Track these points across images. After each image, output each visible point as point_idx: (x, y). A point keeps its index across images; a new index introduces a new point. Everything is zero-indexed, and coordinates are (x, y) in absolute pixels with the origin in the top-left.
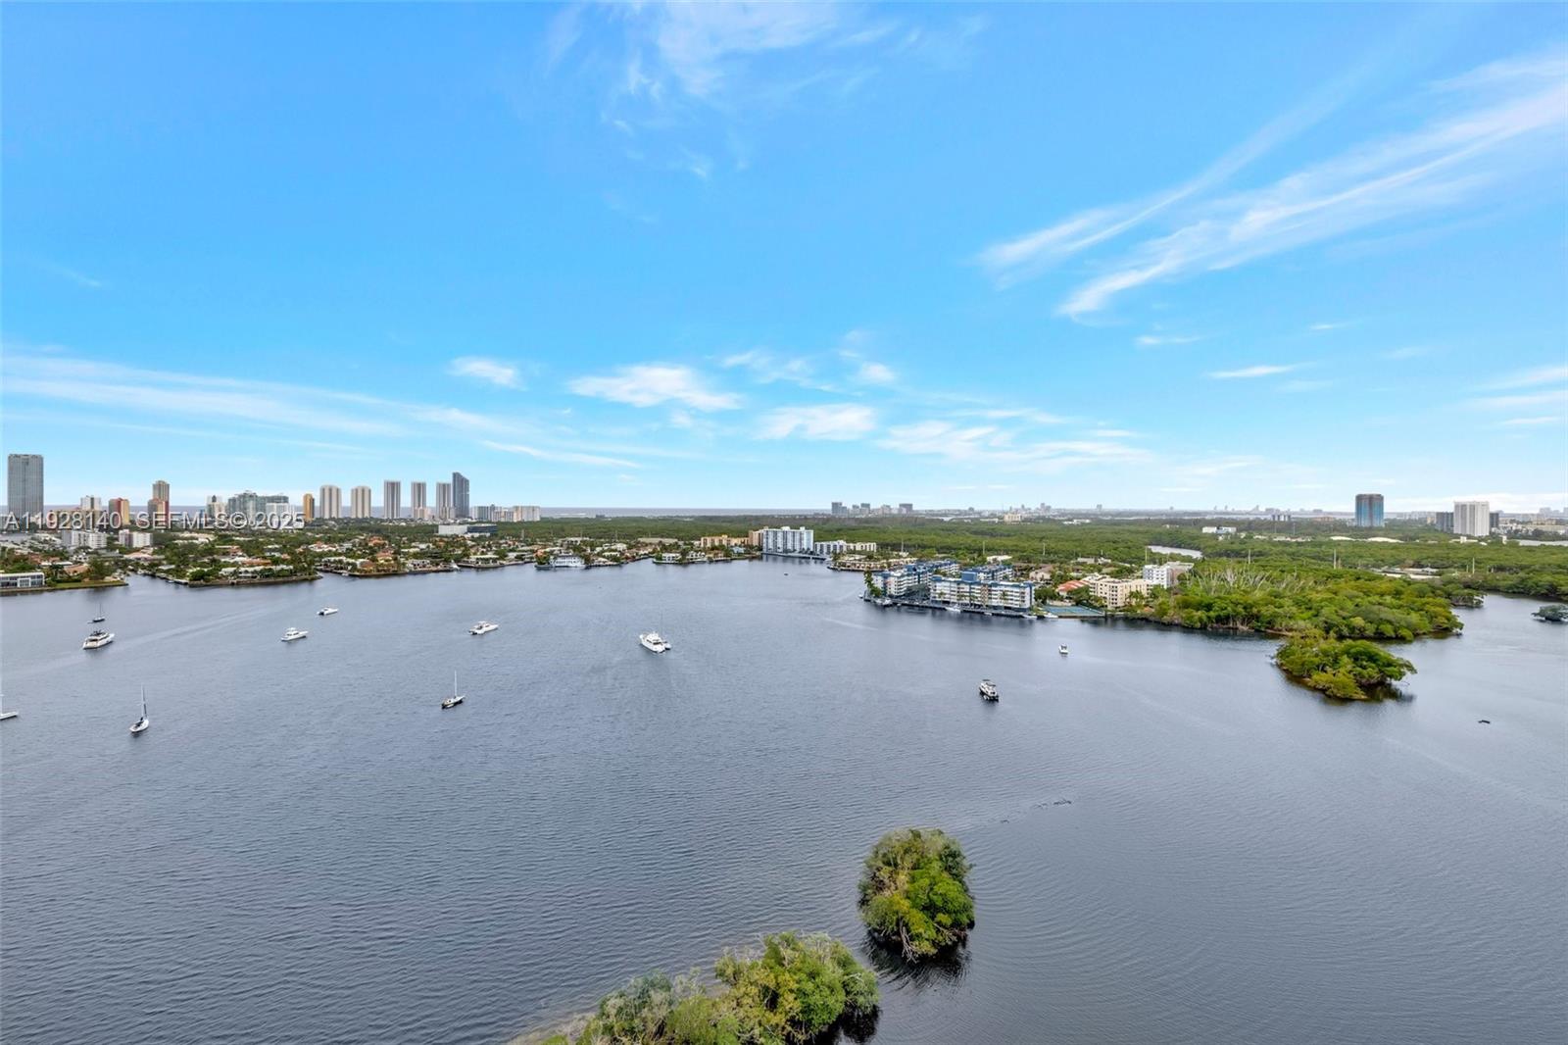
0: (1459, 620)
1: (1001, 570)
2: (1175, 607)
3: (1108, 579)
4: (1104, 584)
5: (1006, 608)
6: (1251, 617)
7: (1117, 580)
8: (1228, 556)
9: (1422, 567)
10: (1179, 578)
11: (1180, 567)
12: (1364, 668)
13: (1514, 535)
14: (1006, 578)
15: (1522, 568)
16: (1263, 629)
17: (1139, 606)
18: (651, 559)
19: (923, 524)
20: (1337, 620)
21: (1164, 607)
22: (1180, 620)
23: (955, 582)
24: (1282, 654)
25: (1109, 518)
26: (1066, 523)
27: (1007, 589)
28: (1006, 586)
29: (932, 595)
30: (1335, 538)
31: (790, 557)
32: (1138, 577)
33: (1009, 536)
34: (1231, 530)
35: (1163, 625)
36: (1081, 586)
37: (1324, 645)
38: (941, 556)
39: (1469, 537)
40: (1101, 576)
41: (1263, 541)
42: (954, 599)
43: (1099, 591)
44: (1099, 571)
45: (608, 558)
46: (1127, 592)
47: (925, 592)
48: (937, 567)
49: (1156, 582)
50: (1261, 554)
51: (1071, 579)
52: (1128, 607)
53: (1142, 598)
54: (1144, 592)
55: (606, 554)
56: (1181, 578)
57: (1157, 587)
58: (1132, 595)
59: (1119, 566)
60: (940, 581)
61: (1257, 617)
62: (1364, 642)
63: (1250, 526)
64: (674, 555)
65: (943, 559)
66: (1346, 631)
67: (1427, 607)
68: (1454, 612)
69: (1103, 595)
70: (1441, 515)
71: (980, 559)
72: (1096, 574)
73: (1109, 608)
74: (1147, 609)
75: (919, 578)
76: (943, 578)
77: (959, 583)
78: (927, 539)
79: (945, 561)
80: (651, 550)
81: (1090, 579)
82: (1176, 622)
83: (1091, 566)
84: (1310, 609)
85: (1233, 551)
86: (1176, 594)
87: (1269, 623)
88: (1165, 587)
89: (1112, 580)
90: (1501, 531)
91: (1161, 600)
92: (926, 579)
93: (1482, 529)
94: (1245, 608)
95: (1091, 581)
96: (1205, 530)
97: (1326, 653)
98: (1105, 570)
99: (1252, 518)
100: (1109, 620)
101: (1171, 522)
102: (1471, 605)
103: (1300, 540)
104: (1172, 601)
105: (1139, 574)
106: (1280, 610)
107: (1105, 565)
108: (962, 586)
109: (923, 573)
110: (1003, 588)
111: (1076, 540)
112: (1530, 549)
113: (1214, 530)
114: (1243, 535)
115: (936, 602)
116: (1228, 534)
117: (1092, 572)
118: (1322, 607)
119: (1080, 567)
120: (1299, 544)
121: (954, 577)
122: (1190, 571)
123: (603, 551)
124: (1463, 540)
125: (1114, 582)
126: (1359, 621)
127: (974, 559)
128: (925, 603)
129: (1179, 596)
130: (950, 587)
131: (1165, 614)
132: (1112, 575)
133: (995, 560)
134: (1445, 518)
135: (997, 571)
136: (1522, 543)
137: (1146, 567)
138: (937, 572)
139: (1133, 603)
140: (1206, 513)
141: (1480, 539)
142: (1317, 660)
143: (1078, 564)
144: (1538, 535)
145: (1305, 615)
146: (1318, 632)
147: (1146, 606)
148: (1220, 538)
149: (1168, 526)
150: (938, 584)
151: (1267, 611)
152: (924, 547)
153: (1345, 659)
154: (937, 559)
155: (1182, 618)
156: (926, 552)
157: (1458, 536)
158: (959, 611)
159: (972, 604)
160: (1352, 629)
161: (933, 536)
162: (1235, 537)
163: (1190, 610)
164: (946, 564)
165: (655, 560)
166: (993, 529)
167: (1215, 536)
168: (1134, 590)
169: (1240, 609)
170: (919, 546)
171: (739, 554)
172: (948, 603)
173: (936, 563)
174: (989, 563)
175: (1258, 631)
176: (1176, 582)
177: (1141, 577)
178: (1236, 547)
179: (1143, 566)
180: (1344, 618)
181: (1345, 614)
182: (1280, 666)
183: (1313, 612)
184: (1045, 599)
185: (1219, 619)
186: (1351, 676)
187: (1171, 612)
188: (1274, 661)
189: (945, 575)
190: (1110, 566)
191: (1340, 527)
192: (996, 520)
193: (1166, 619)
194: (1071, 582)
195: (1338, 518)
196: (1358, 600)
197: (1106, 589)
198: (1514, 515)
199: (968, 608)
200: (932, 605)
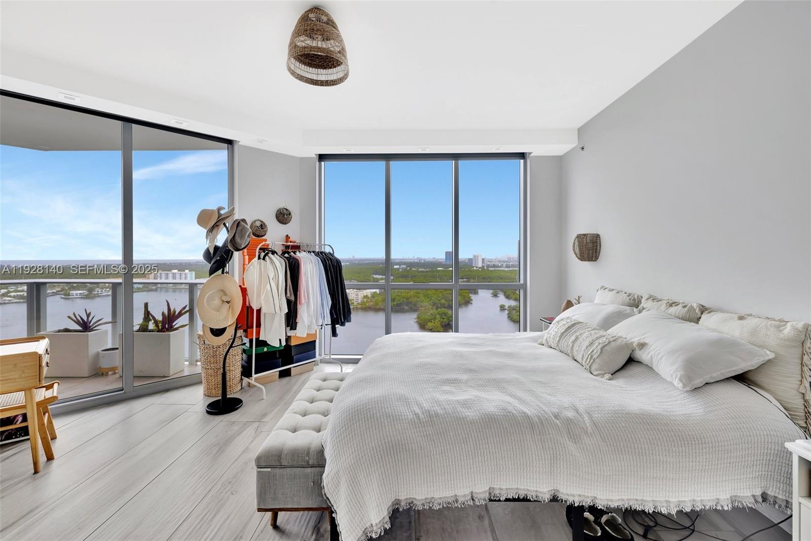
0: (472, 298)
6: (408, 303)
8: (403, 278)
9: (463, 279)
12: (443, 319)
13: (488, 266)
15: (489, 278)
16: (413, 307)
17: (367, 302)
18: (60, 296)
20: (437, 301)
21: (377, 301)
24: (418, 318)
30: (439, 269)
31: (178, 288)
34: (404, 266)
35: (376, 309)
37: (432, 312)
39: (477, 267)
41: (415, 271)
45: (14, 297)
46: (362, 296)
50: (414, 276)
52: (363, 303)
53: (369, 298)
54: (369, 295)
55: (12, 294)
61: (410, 303)
62: (444, 309)
63: (411, 264)
64: (82, 292)
66: (439, 305)
67: (464, 294)
68: (471, 295)
69: (352, 298)
70: (469, 259)
73: (355, 304)
74: (371, 303)
80: (59, 289)
84: (428, 298)
85: (404, 276)
87: (415, 305)
90: (485, 265)
91: (376, 298)
93: (480, 265)
94: (407, 299)
96: (395, 267)
97: (432, 315)
99: (412, 261)
100: (355, 310)
102: (476, 293)
103: (427, 270)
106: (419, 299)
112: (492, 271)
113: (398, 267)
114: (408, 268)
116: (403, 268)
118: (432, 297)
120: (427, 271)
123: (9, 292)
124: (475, 268)
126: (443, 301)
131: (378, 304)
134: (470, 260)
136: (490, 269)
139: (365, 301)
140: (396, 259)
141: (480, 268)
142: (429, 318)
144: (494, 266)
145: (426, 301)
146: (430, 307)
147: (370, 301)
148: (400, 270)
151: (414, 300)
153: (438, 316)
157: (473, 267)
160: (441, 304)
162: (406, 269)
165: (63, 296)
167: (398, 269)
169: (405, 300)
171: (138, 289)
175: (411, 308)
178: (405, 274)
180: (439, 300)
181: (439, 299)
182: (417, 322)
183: (429, 299)
185: (398, 305)
186: (439, 322)
187: (380, 303)
188: (415, 320)
191: (439, 264)
193: (378, 307)
195: (440, 261)
196: (443, 293)
197: (354, 295)
198: (489, 259)
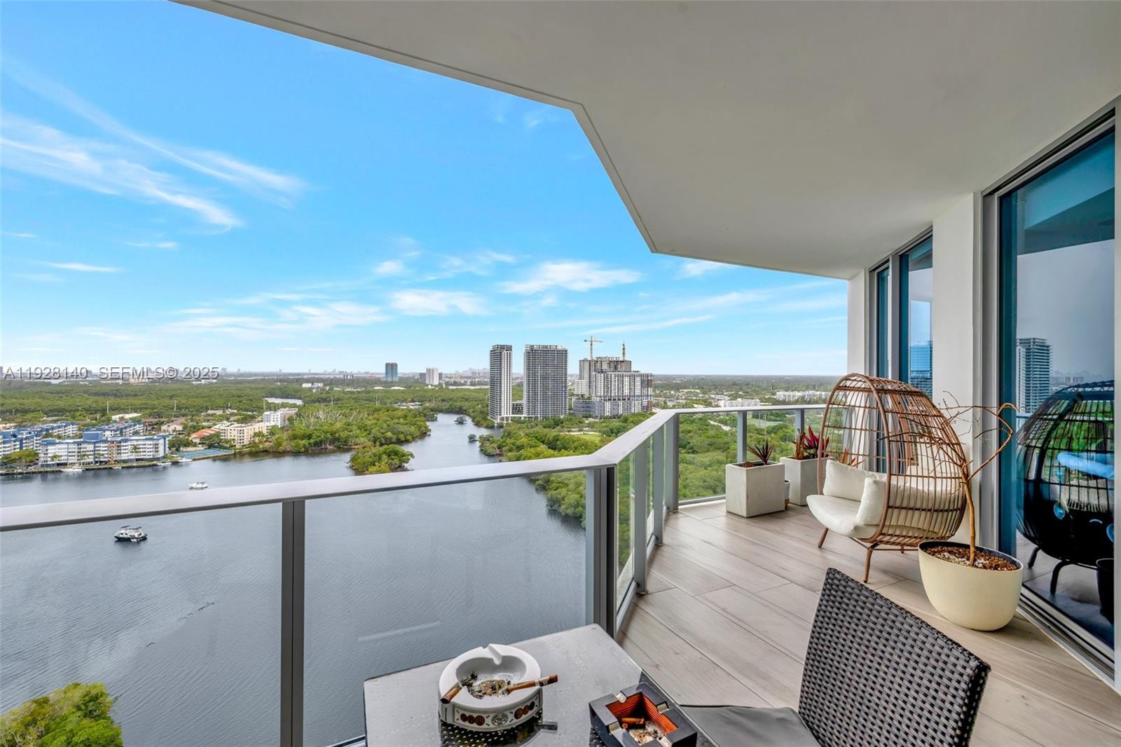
0: (430, 428)
1: (131, 426)
2: (287, 440)
3: (236, 425)
4: (233, 429)
5: (137, 460)
6: (335, 440)
7: (243, 425)
8: (319, 402)
9: (414, 402)
10: (289, 419)
11: (290, 412)
12: (393, 460)
13: (447, 384)
14: (136, 433)
15: (451, 399)
16: (341, 446)
17: (261, 442)
19: (21, 387)
20: (379, 435)
21: (279, 440)
22: (291, 448)
23: (74, 443)
24: (353, 460)
25: (233, 378)
26: (194, 383)
27: (140, 442)
28: (137, 440)
29: (41, 459)
30: (376, 388)
32: (259, 422)
33: (136, 395)
34: (320, 385)
35: (277, 453)
36: (213, 432)
37: (374, 450)
38: (50, 419)
39: (432, 385)
40: (229, 423)
41: (339, 391)
42: (73, 460)
43: (229, 434)
44: (228, 419)
46: (252, 433)
47: (33, 458)
48: (47, 430)
49: (273, 424)
50: (338, 399)
51: (203, 428)
52: (253, 444)
53: (263, 436)
54: (265, 432)
56: (290, 419)
57: (273, 427)
58: (256, 435)
59: (244, 415)
60: (54, 444)
61: (338, 439)
62: (393, 445)
63: (331, 382)
65: (55, 421)
66: (383, 441)
67: (418, 423)
68: (428, 423)
69: (232, 438)
70: (421, 374)
71: (103, 418)
72: (225, 422)
73: (237, 447)
74: (267, 443)
75: (21, 444)
76: (57, 441)
77: (79, 444)
78: (28, 403)
79: (59, 424)
81: (219, 427)
82: (288, 449)
83: (220, 416)
84: (366, 430)
85: (322, 399)
86: (288, 430)
87: (345, 442)
88: (279, 427)
89: (240, 425)
90: (443, 382)
91: (277, 436)
92: (33, 445)
93: (436, 382)
94: (331, 434)
95: (222, 428)
96: (305, 385)
97: (375, 455)
98: (232, 419)
99: (332, 377)
100: (238, 456)
101: (280, 381)
102: (434, 419)
103: (359, 390)
104: (285, 436)
105: (259, 419)
106: (351, 433)
107: (232, 414)
108: (83, 446)
109: (26, 439)
110: (135, 443)
111: (206, 397)
112: (453, 390)
113: (309, 385)
114: (328, 388)
115: (48, 466)
116: (318, 387)
117: (221, 420)
118: (372, 429)
119: (209, 418)
120: (359, 392)
121: (73, 438)
122: (296, 414)
124: (430, 387)
125: (241, 427)
126: (389, 434)
127: (96, 419)
128: (32, 469)
129: (290, 432)
130: (68, 448)
131: (280, 445)
132: (238, 421)
133: (122, 419)
134: (422, 375)
135: (126, 428)
136: (451, 387)
137: (266, 413)
138: (46, 436)
139: (257, 441)
140: (304, 374)
141: (436, 386)
142: (371, 460)
143: (209, 415)
144: (455, 384)
145: (363, 435)
146: (370, 443)
147: (266, 441)
148: (314, 391)
149: (279, 384)
150: (49, 447)
151: (343, 435)
152: (25, 412)
153: (384, 456)
154: (45, 422)
155: (292, 446)
156: (29, 416)
157: (428, 385)
158: (81, 470)
159: (97, 462)
160: (386, 439)
161: (37, 400)
162: (323, 389)
163: (297, 440)
164: (59, 427)
166: (117, 390)
167: (310, 389)
168: (257, 431)
169: (329, 435)
170: (17, 411)
172: (65, 464)
173: (45, 426)
174: (115, 422)
175: (339, 448)
176: (287, 423)
177: (262, 421)
178: (324, 396)
179: (263, 412)
180: (383, 434)
181: (382, 431)
182: (351, 467)
183: (368, 432)
184: (179, 447)
185: (316, 444)
186: (387, 465)
187: (284, 443)
188: (348, 465)
189: (59, 437)
190: (236, 415)
191: (378, 381)
192: (120, 382)
193: (281, 449)
194: (204, 430)
195: (377, 376)
196: (389, 422)
197: (235, 433)
198: (447, 374)
199: (92, 466)
200: (42, 470)
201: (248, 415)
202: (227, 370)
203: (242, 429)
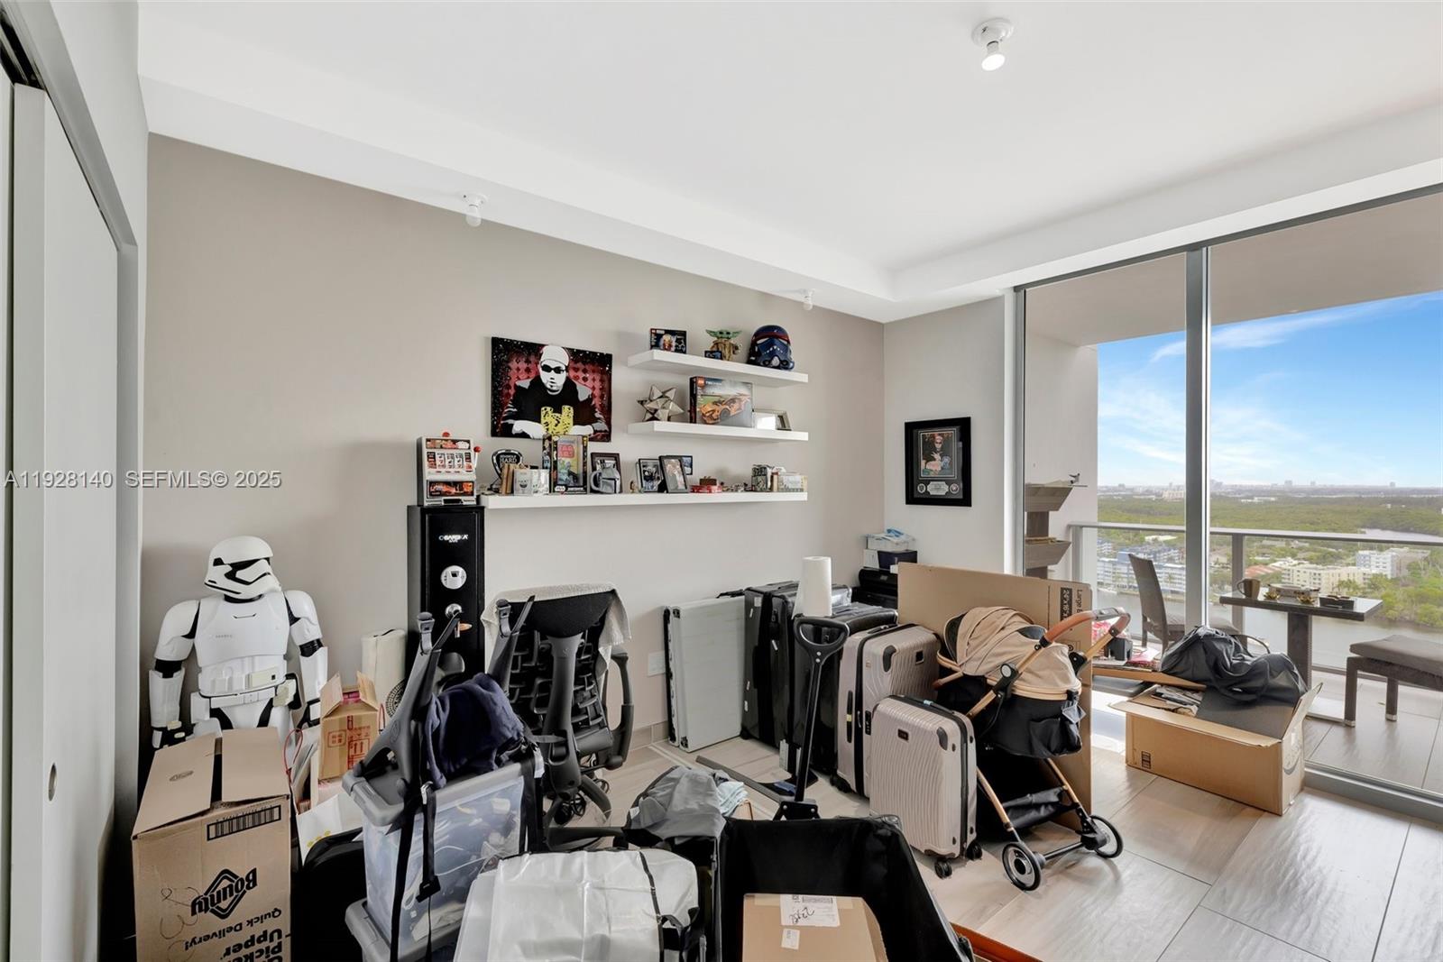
1: (1165, 550)
2: (1405, 601)
3: (1307, 564)
4: (1302, 571)
5: (1173, 592)
7: (1320, 567)
10: (1409, 567)
11: (1409, 555)
14: (1171, 560)
22: (1413, 616)
23: (1109, 562)
25: (1303, 495)
26: (1243, 501)
27: (1174, 572)
28: (1172, 568)
32: (1348, 565)
33: (1170, 514)
36: (1270, 571)
40: (1295, 562)
42: (1109, 580)
43: (1296, 578)
44: (1294, 556)
49: (1374, 571)
51: (1256, 564)
56: (1413, 567)
57: (1376, 576)
58: (1341, 584)
59: (1320, 551)
71: (1136, 539)
72: (1289, 559)
77: (1114, 564)
81: (1279, 564)
82: (1407, 618)
83: (1282, 549)
86: (1407, 585)
88: (1389, 577)
89: (1314, 566)
95: (1284, 567)
98: (1300, 555)
101: (1393, 501)
104: (1400, 593)
105: (1350, 560)
107: (1300, 549)
108: (1118, 567)
110: (1170, 571)
111: (1260, 520)
117: (1284, 556)
119: (1265, 550)
121: (1108, 557)
122: (1426, 559)
125: (1316, 569)
127: (1129, 539)
129: (1411, 588)
130: (1103, 567)
132: (1311, 560)
133: (1155, 540)
135: (1159, 552)
137: (1361, 552)
143: (1264, 547)
149: (1389, 506)
155: (1416, 614)
158: (1115, 592)
159: (1130, 587)
163: (1428, 605)
166: (1151, 507)
168: (1345, 578)
174: (1149, 543)
176: (1405, 572)
177: (1354, 565)
179: (1357, 550)
184: (1223, 584)
190: (1308, 550)
192: (1154, 497)
194: (1257, 567)
199: (1126, 591)
201: (1330, 553)
202: (1294, 484)
203: (1317, 572)
